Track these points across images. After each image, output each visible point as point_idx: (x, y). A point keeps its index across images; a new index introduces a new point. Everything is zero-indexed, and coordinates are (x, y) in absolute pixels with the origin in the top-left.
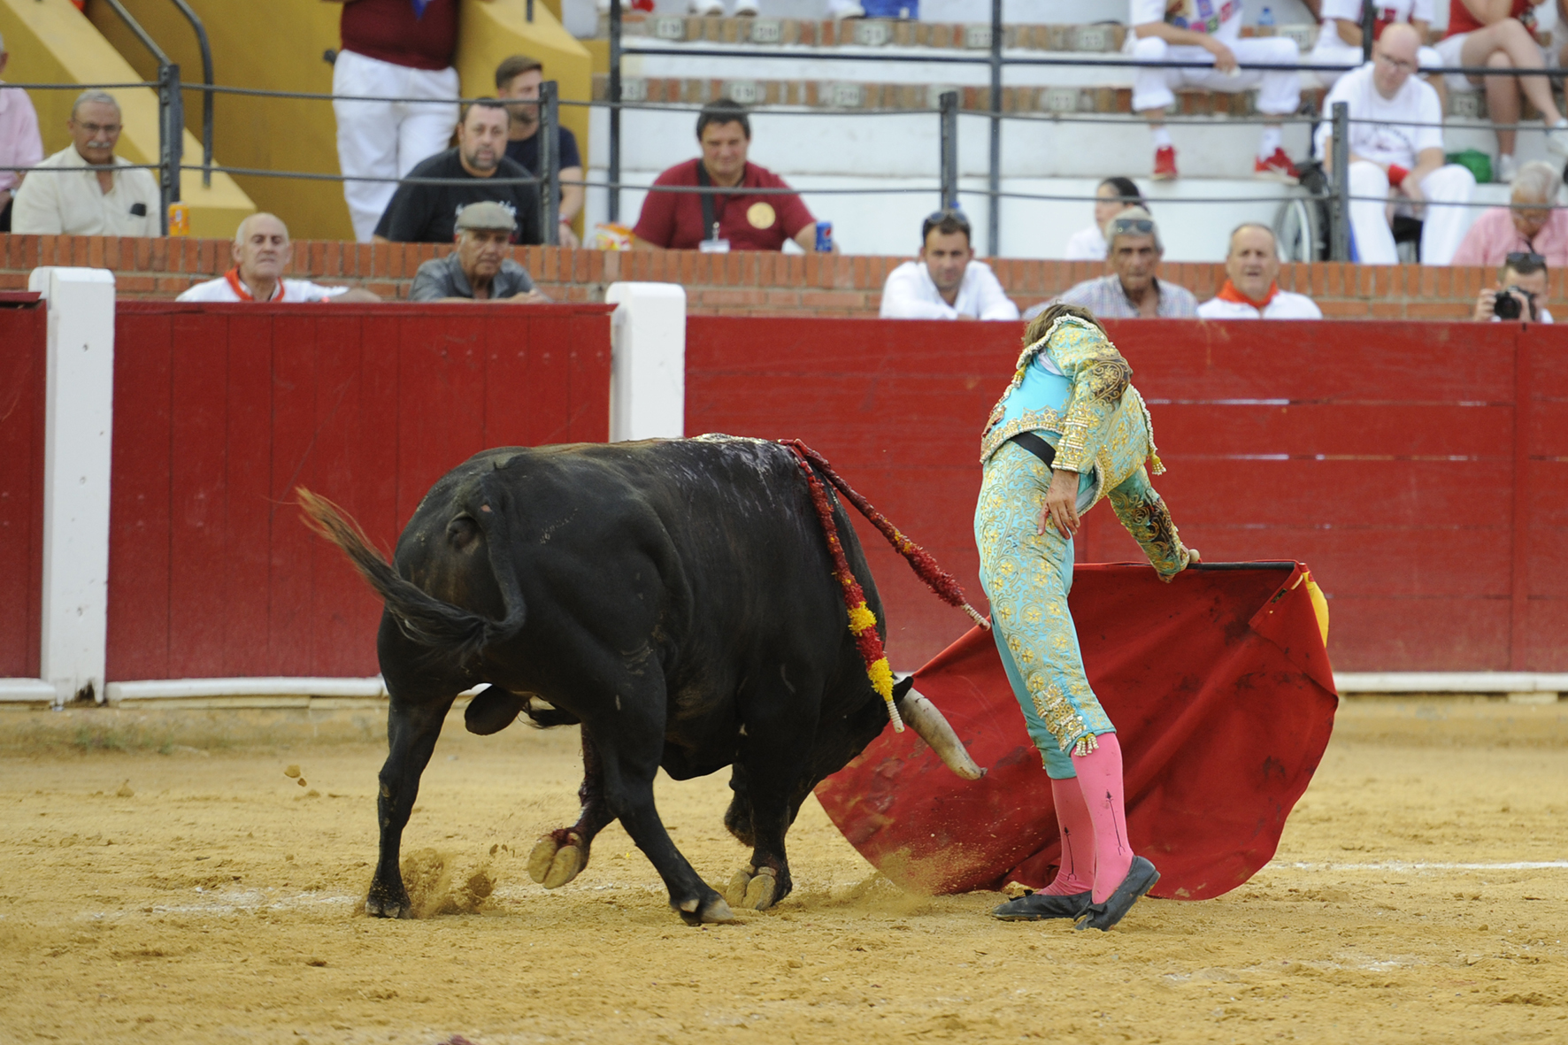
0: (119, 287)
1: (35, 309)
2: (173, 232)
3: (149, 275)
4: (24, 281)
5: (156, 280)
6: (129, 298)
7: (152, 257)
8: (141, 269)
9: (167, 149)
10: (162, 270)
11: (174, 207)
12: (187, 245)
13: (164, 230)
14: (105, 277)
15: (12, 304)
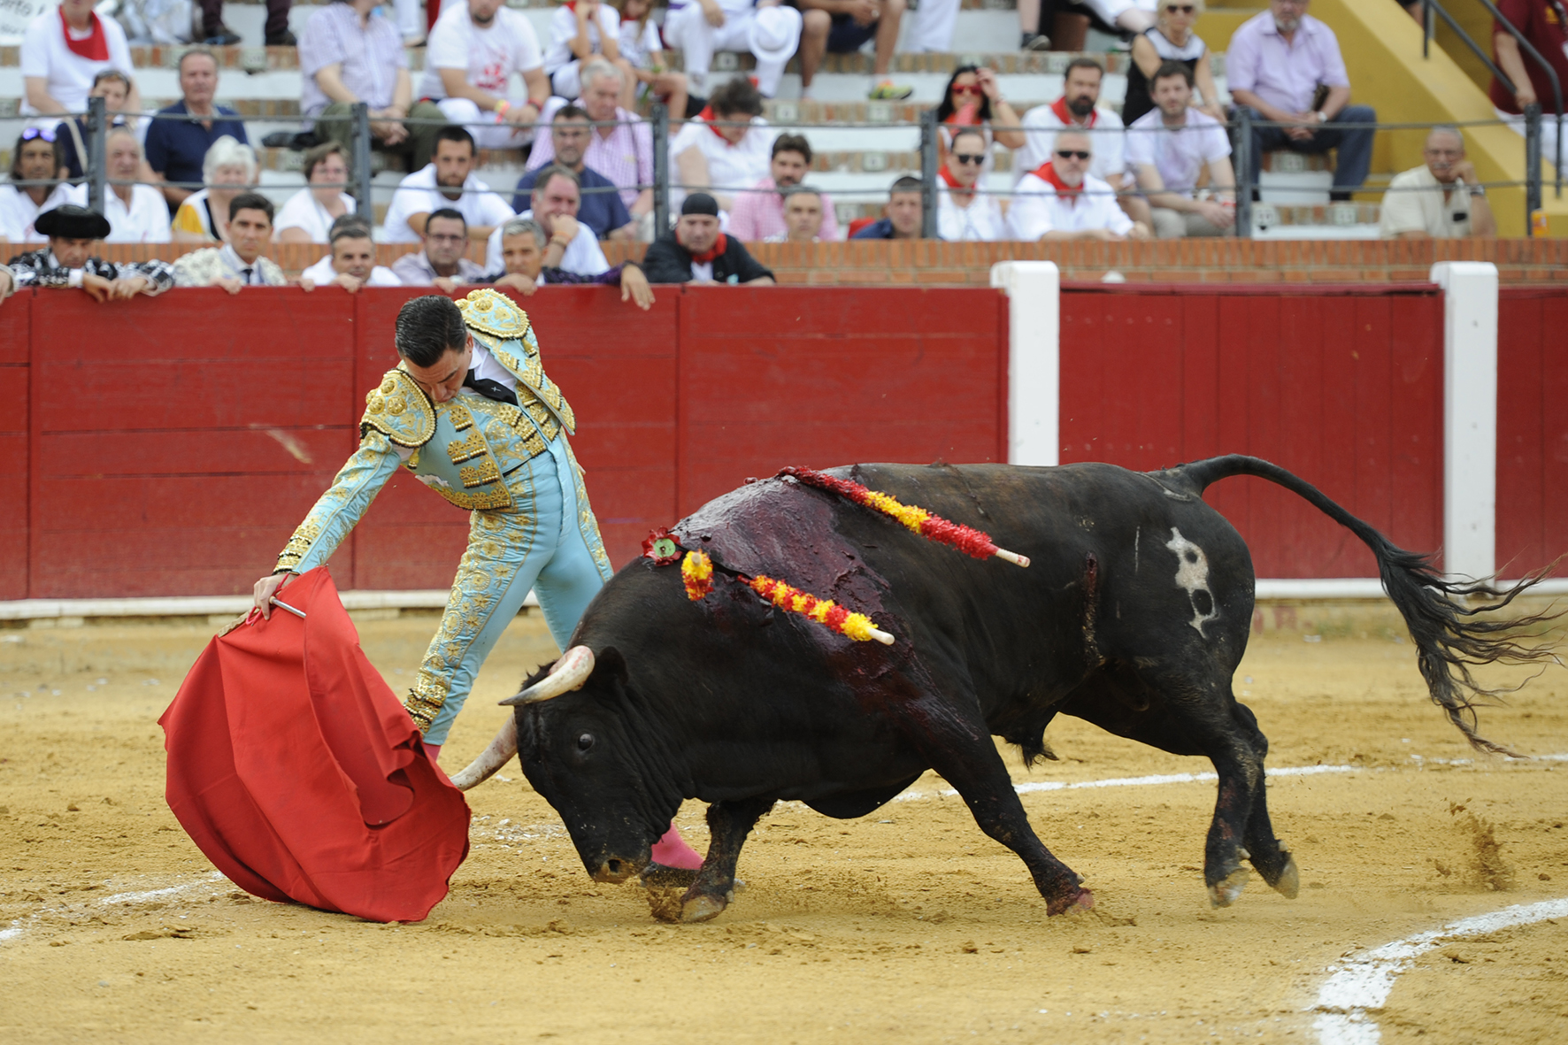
0: (1502, 278)
1: (1434, 298)
2: (1538, 234)
3: (1519, 267)
4: (1427, 275)
5: (1524, 273)
6: (1508, 286)
7: (1520, 253)
8: (1512, 262)
9: (1532, 169)
10: (1529, 262)
11: (1536, 214)
12: (1547, 244)
13: (1529, 232)
14: (1489, 270)
15: (1417, 293)
